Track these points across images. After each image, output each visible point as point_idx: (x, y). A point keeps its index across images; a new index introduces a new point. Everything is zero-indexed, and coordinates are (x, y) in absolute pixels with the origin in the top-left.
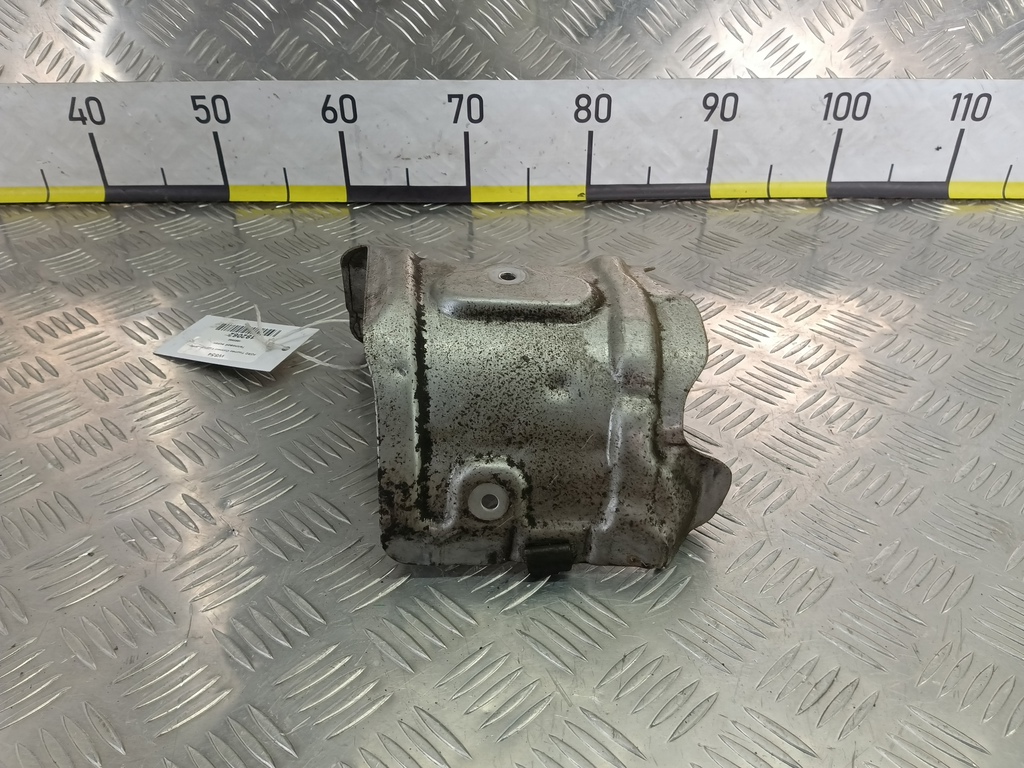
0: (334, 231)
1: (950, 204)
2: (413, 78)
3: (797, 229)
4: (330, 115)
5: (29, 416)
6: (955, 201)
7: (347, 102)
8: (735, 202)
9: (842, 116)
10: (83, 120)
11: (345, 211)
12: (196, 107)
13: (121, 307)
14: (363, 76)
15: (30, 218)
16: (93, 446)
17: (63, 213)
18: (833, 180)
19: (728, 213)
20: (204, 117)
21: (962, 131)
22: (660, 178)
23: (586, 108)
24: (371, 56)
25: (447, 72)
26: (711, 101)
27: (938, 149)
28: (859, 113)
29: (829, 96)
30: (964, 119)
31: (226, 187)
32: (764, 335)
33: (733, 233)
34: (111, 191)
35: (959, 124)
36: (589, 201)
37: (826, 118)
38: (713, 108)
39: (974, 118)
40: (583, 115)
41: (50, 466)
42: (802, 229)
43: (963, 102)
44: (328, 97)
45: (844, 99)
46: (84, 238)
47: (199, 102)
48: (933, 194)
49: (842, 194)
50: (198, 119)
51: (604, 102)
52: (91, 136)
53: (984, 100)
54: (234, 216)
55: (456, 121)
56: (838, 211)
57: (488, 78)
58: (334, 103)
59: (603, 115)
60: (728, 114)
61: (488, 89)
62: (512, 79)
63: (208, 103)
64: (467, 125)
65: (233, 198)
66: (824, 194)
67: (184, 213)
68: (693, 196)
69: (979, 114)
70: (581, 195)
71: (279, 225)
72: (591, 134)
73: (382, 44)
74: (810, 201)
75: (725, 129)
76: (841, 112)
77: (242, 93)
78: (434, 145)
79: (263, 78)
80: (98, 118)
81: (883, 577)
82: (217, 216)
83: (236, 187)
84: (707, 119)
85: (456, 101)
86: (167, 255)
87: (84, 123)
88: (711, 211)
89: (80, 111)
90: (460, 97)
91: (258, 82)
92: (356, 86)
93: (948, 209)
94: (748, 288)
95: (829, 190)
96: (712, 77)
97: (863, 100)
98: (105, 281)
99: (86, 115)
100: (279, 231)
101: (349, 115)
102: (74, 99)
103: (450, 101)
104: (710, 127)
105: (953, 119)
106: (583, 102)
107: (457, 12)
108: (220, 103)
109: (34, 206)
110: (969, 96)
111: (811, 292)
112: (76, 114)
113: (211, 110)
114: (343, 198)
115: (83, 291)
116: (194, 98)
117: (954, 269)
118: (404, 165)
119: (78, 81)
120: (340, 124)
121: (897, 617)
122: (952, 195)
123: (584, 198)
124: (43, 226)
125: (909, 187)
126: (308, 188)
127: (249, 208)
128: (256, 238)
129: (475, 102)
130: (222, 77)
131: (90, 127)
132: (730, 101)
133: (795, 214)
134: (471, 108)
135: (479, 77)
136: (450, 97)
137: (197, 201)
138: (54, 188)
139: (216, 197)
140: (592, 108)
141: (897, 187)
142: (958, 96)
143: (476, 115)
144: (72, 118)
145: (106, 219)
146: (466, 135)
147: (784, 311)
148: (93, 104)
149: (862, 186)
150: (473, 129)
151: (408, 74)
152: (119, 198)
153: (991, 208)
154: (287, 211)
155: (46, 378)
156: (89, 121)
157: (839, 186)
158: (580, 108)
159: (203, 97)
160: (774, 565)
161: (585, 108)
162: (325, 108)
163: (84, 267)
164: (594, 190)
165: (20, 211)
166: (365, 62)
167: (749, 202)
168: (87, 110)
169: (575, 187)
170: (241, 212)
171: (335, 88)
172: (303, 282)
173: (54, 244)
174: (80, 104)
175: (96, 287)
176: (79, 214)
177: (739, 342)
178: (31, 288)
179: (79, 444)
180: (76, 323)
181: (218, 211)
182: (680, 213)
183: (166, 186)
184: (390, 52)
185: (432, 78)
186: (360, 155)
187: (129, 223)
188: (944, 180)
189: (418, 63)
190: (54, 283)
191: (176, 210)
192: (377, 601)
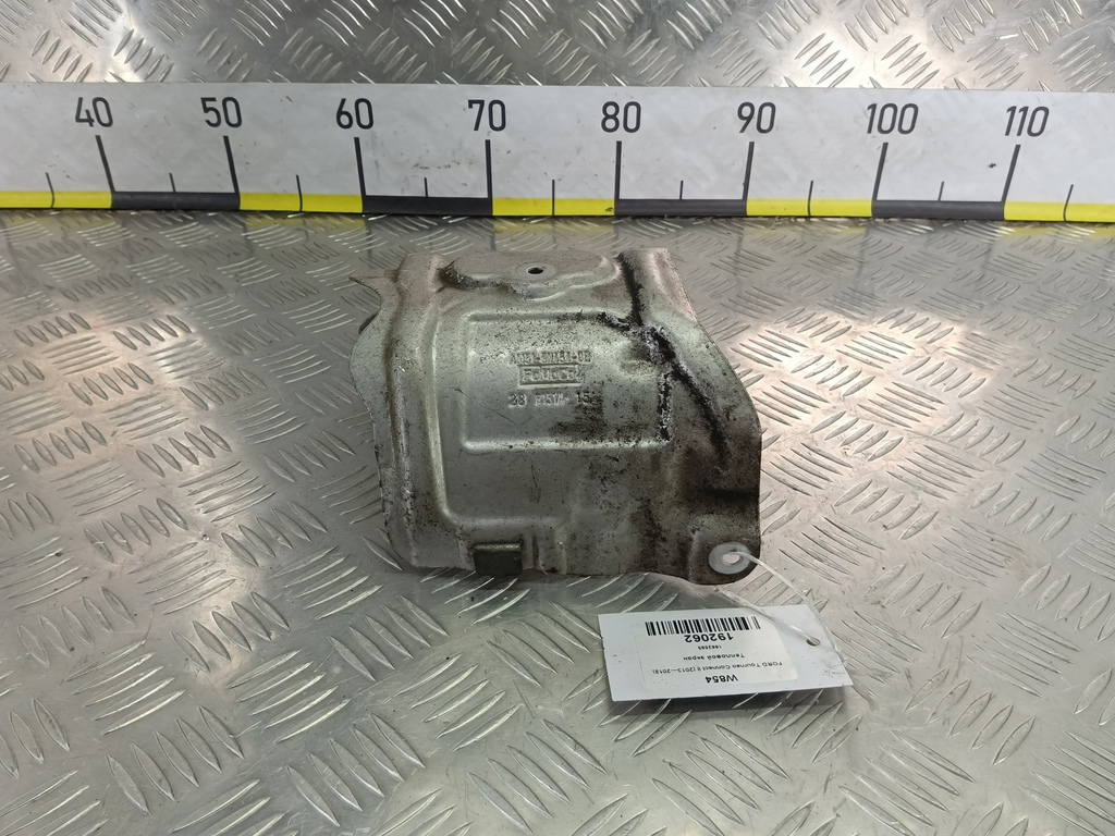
0: (345, 241)
1: (1007, 226)
2: (432, 82)
3: (835, 248)
4: (345, 120)
5: (10, 418)
6: (1012, 223)
7: (363, 107)
8: (769, 220)
9: (888, 128)
10: (90, 121)
11: (360, 223)
12: (206, 110)
13: (115, 313)
14: (381, 78)
15: (33, 223)
16: (71, 449)
17: (67, 219)
18: (879, 198)
19: (763, 232)
20: (214, 120)
21: (1018, 147)
22: (696, 192)
23: (614, 117)
24: (388, 59)
25: (468, 77)
26: (746, 111)
27: (992, 166)
28: (906, 126)
29: (873, 107)
30: (1019, 134)
31: (236, 195)
32: (787, 355)
33: (767, 252)
34: (118, 197)
35: (1014, 139)
36: (618, 216)
37: (870, 131)
38: (749, 119)
39: (1030, 133)
40: (610, 124)
41: (25, 467)
42: (841, 249)
43: (1018, 116)
44: (343, 101)
45: (890, 111)
46: (86, 243)
47: (209, 104)
48: (988, 215)
49: (888, 213)
50: (208, 122)
51: (632, 110)
52: (98, 139)
53: (1041, 114)
54: (243, 225)
55: (476, 128)
56: (882, 231)
57: (510, 83)
58: (349, 107)
59: (632, 124)
60: (765, 125)
61: (512, 95)
62: (536, 84)
63: (218, 105)
64: (489, 133)
65: (244, 206)
66: (870, 214)
67: (191, 221)
68: (729, 214)
69: (1036, 129)
70: (610, 209)
71: (289, 234)
72: (619, 144)
73: (399, 46)
74: (854, 220)
75: (761, 141)
76: (886, 125)
77: (255, 96)
78: (453, 153)
79: (276, 80)
80: (105, 119)
81: (882, 601)
82: (227, 224)
83: (247, 194)
84: (742, 131)
85: (476, 107)
86: (169, 262)
87: (91, 125)
88: (747, 229)
89: (88, 112)
90: (482, 103)
91: (271, 85)
92: (373, 90)
93: (1004, 231)
94: (776, 307)
95: (874, 209)
96: (747, 85)
97: (910, 112)
98: (102, 287)
99: (93, 116)
100: (288, 241)
101: (365, 120)
102: (81, 100)
103: (470, 106)
104: (746, 139)
105: (1007, 133)
106: (611, 110)
107: (478, 13)
108: (230, 105)
109: (39, 211)
110: (1025, 110)
111: (843, 313)
112: (83, 116)
113: (221, 113)
114: (358, 208)
115: (79, 296)
116: (204, 100)
117: (1002, 291)
118: (422, 174)
119: (86, 80)
120: (356, 130)
121: (892, 642)
122: (1008, 216)
123: (612, 213)
124: (47, 230)
125: (962, 207)
126: (322, 197)
127: (260, 218)
128: (264, 247)
129: (497, 108)
130: (233, 78)
131: (97, 129)
132: (767, 111)
133: (836, 233)
134: (493, 115)
135: (502, 82)
136: (471, 103)
137: (206, 209)
138: (60, 193)
139: (225, 206)
140: (620, 116)
141: (949, 206)
142: (1013, 110)
143: (498, 123)
144: (78, 119)
145: (111, 226)
146: (488, 143)
147: (811, 332)
148: (100, 105)
149: (910, 205)
150: (495, 137)
151: (427, 78)
152: (126, 205)
153: (1050, 230)
154: (300, 221)
155: (30, 381)
156: (96, 123)
157: (885, 205)
158: (608, 117)
159: (213, 100)
160: (767, 585)
161: (612, 116)
162: (340, 113)
163: (82, 273)
164: (623, 204)
165: (24, 216)
166: (382, 65)
167: (789, 220)
168: (95, 112)
169: (603, 201)
170: (251, 221)
171: (351, 91)
172: (307, 292)
173: (55, 250)
174: (87, 105)
175: (92, 292)
176: (83, 220)
177: (759, 361)
178: (25, 292)
179: (58, 447)
180: (68, 327)
181: (227, 220)
182: (713, 230)
183: (174, 193)
184: (408, 54)
185: (451, 83)
186: (376, 162)
187: (135, 230)
188: (999, 200)
189: (437, 66)
190: (50, 288)
191: (182, 218)
192: (345, 609)
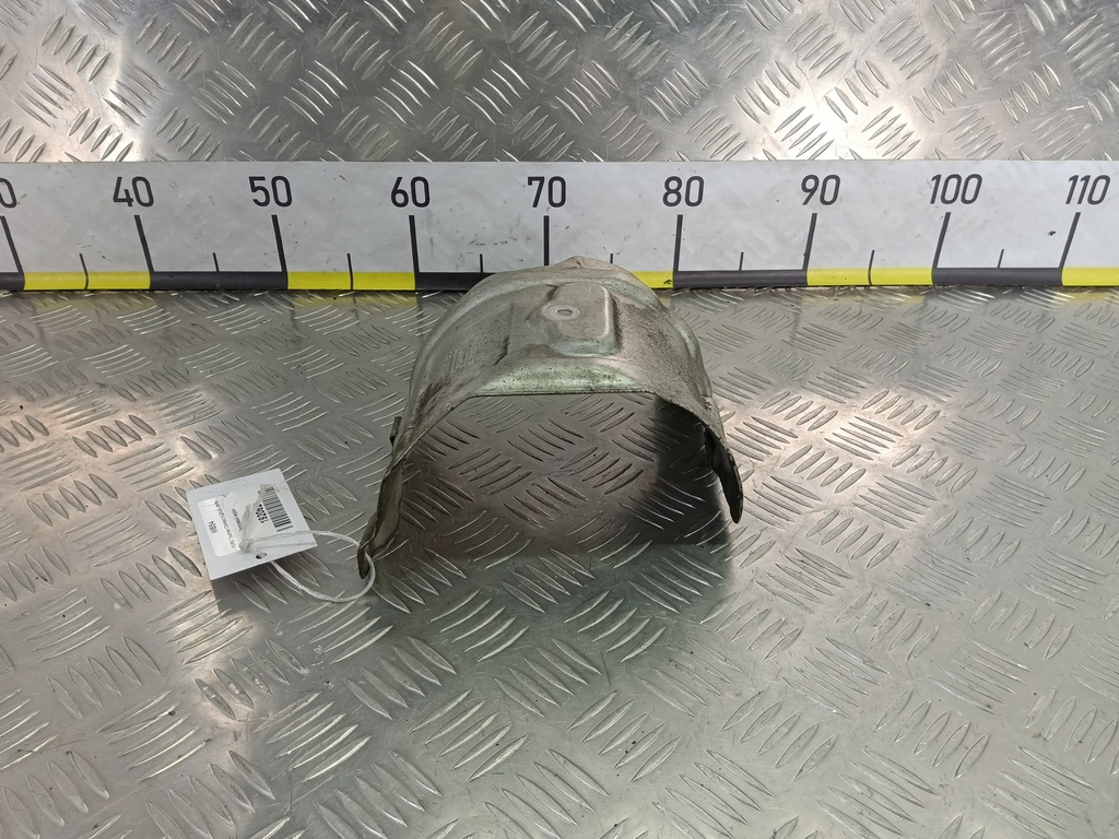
0: (403, 323)
1: (1063, 292)
2: (491, 160)
3: (904, 321)
4: (400, 198)
5: (88, 546)
6: (1069, 289)
7: (420, 185)
8: (834, 290)
9: (951, 199)
10: (129, 201)
11: (413, 299)
12: (254, 189)
13: (180, 414)
14: (440, 155)
15: (68, 305)
16: (163, 582)
17: (102, 301)
18: (940, 265)
19: (827, 302)
20: (262, 199)
21: (1078, 215)
22: (755, 264)
23: (676, 191)
24: (447, 137)
25: (526, 155)
26: (810, 184)
27: (1052, 233)
28: (969, 197)
29: (938, 178)
30: (1080, 202)
31: (284, 274)
32: (884, 446)
33: (835, 326)
34: (158, 278)
35: (1074, 207)
36: (676, 289)
37: (933, 202)
38: (812, 191)
39: (1091, 201)
40: (672, 198)
41: (117, 606)
42: (909, 321)
43: (1080, 184)
44: (399, 179)
45: (953, 182)
46: (129, 331)
47: (257, 183)
48: (1044, 281)
49: (950, 282)
50: (256, 201)
51: (695, 185)
52: (137, 218)
53: (1102, 183)
54: (292, 306)
55: (535, 205)
56: (945, 301)
57: (572, 160)
58: (405, 186)
59: (694, 198)
60: (828, 197)
61: (572, 171)
62: (598, 161)
63: (267, 184)
64: (548, 209)
65: (291, 286)
66: (930, 282)
67: (238, 303)
68: (789, 284)
69: (1096, 197)
70: (668, 282)
71: (344, 317)
72: (680, 218)
73: (459, 124)
74: (913, 289)
75: (824, 213)
76: (950, 195)
77: (305, 175)
78: (511, 230)
79: (329, 158)
80: (145, 199)
81: (1043, 732)
82: (273, 304)
83: (294, 273)
84: (805, 203)
85: (536, 184)
86: (224, 353)
87: (130, 205)
88: (807, 300)
89: (127, 191)
90: (541, 180)
91: (323, 163)
92: (430, 169)
93: (1061, 298)
94: (859, 390)
95: (934, 278)
96: (812, 159)
97: (973, 183)
98: (158, 382)
99: (132, 196)
100: (345, 324)
101: (421, 199)
102: (119, 179)
103: (530, 183)
104: (808, 211)
105: (1068, 202)
106: (673, 185)
107: (542, 91)
108: (280, 185)
109: (71, 293)
110: (1086, 179)
111: (928, 395)
112: (122, 195)
113: (270, 193)
114: (411, 286)
115: (136, 395)
116: (252, 179)
117: (1077, 367)
118: (477, 251)
119: (125, 160)
120: (411, 208)
121: (1063, 780)
122: (1065, 282)
123: (671, 286)
124: (82, 316)
125: (1019, 274)
126: (373, 275)
127: (309, 297)
128: (320, 333)
129: (557, 185)
130: (284, 157)
131: (137, 208)
132: (832, 183)
133: (900, 304)
134: (553, 192)
135: (563, 159)
136: (531, 180)
137: (251, 289)
138: (94, 273)
139: (272, 285)
140: (683, 191)
141: (1008, 274)
142: (1074, 179)
143: (557, 198)
144: (116, 199)
145: (151, 307)
146: (546, 219)
147: (901, 418)
148: (141, 185)
149: (970, 273)
150: (554, 213)
151: (486, 156)
152: (168, 285)
153: (1106, 296)
154: (351, 299)
155: (103, 500)
156: (135, 203)
157: (945, 273)
158: (670, 191)
159: (263, 179)
160: (926, 721)
161: (675, 191)
162: (395, 191)
163: (135, 365)
164: (681, 277)
165: (56, 298)
166: (441, 143)
167: (848, 290)
168: (132, 191)
169: (662, 273)
170: (300, 301)
171: (408, 170)
172: (377, 384)
173: (98, 339)
174: (127, 184)
175: (149, 390)
176: (122, 303)
177: (858, 454)
178: (76, 392)
179: (148, 579)
180: (132, 434)
181: (275, 300)
182: (775, 301)
183: (218, 272)
184: (468, 133)
185: (513, 160)
186: (431, 240)
187: (180, 313)
188: (1058, 266)
189: (492, 145)
190: (102, 385)
191: (229, 299)
192: (495, 768)
